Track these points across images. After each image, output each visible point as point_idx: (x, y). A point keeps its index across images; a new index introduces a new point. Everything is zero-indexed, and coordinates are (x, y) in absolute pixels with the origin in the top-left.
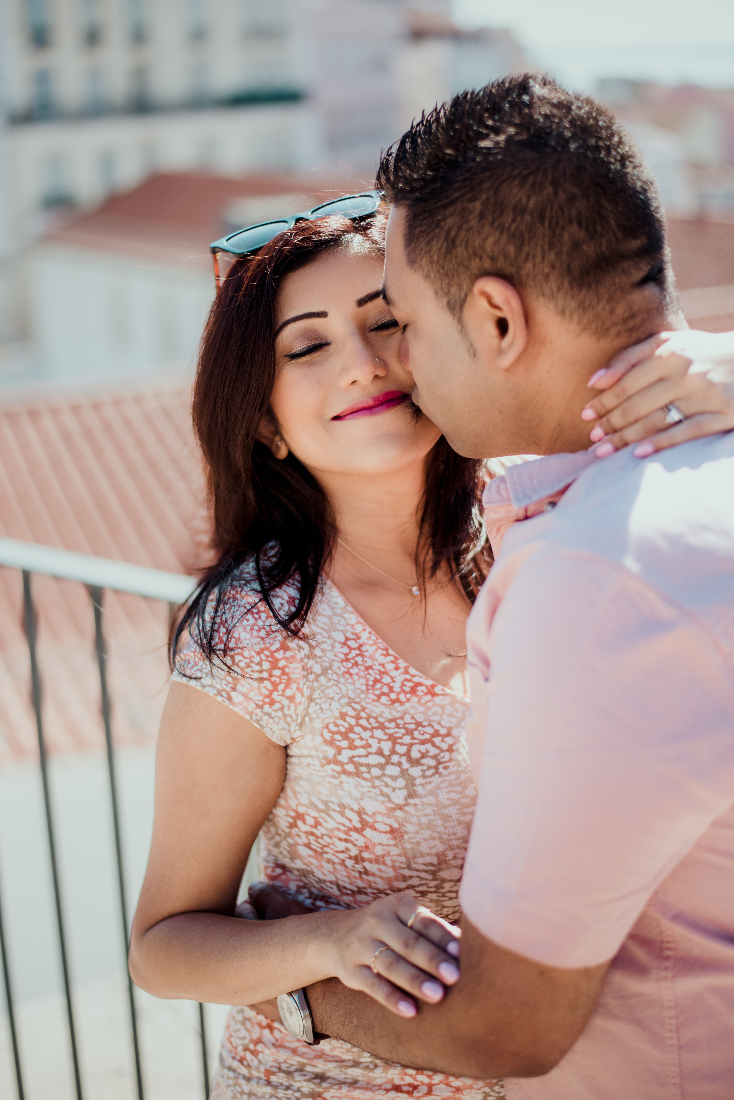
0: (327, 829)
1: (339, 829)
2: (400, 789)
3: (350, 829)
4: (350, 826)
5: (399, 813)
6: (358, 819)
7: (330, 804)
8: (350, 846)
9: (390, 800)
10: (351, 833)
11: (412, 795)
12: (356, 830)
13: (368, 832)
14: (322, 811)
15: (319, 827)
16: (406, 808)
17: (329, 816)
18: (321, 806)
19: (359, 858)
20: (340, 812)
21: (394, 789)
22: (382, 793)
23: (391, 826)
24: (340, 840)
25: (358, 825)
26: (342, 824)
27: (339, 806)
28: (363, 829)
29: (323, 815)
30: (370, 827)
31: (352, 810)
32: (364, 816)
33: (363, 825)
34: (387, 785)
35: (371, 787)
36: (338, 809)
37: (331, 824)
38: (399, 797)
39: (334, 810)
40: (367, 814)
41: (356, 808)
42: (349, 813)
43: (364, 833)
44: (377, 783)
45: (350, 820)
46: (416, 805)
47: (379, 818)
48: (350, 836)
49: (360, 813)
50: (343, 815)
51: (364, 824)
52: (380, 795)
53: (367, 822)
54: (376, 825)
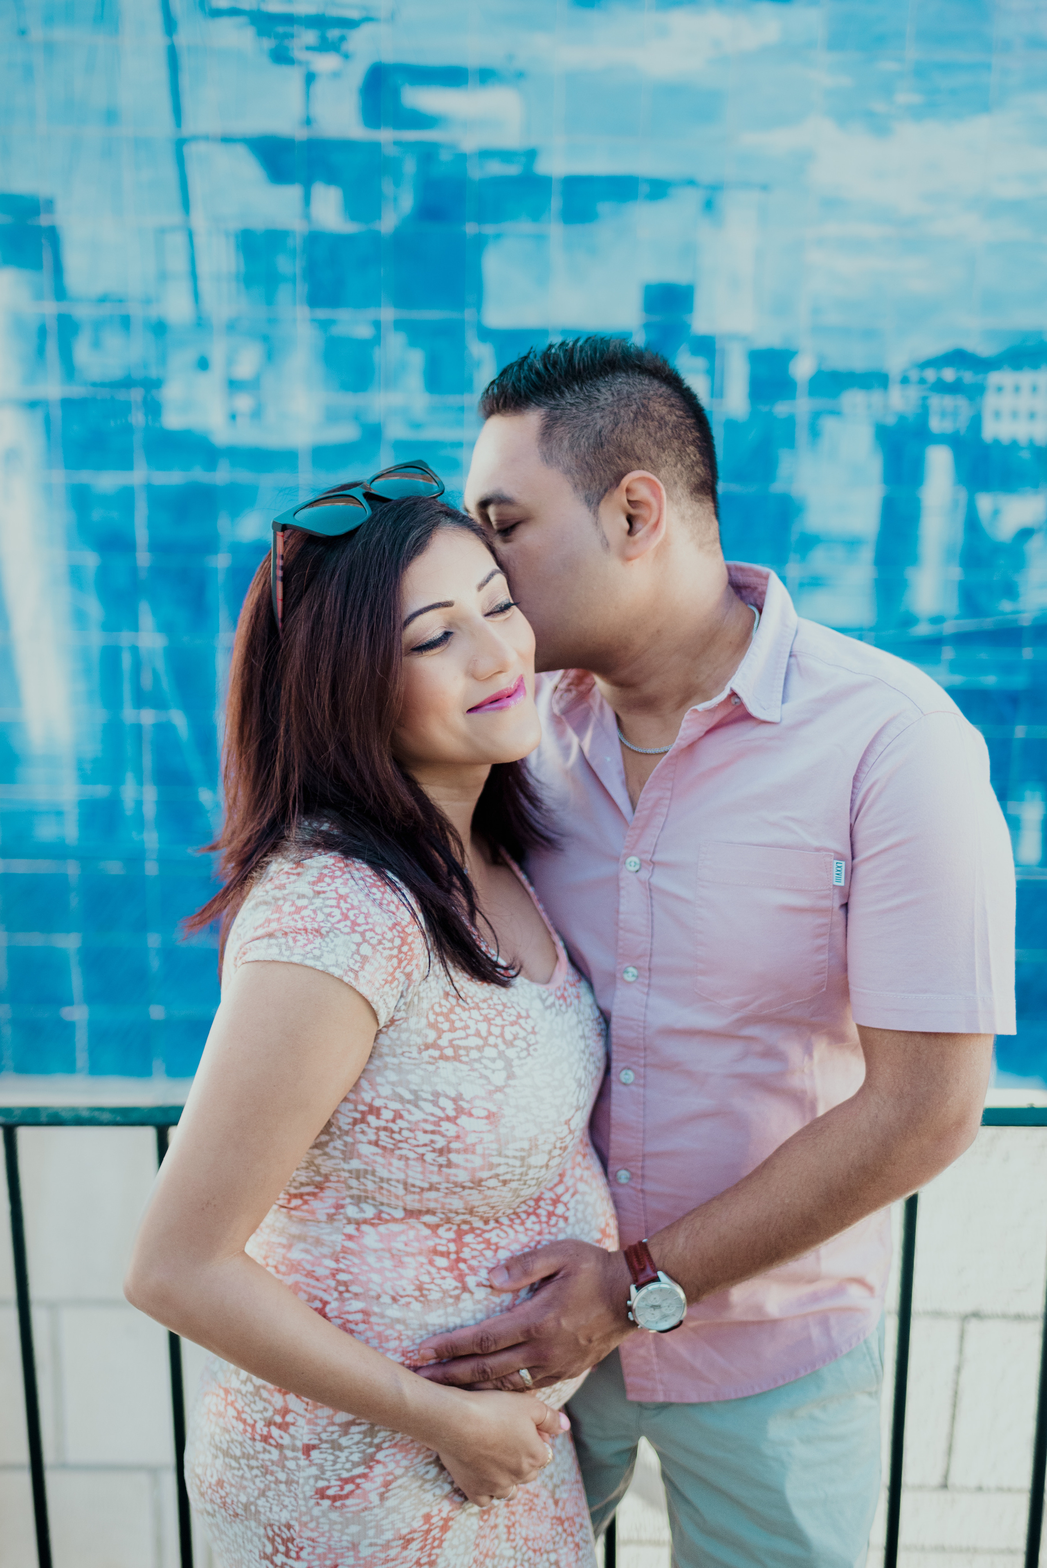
0: (409, 1122)
1: (425, 1121)
2: (499, 1070)
3: (441, 1119)
4: (442, 1115)
5: (498, 1096)
6: (454, 1106)
7: (420, 1093)
8: (436, 1137)
9: (490, 1083)
10: (442, 1123)
11: (511, 1076)
12: (448, 1119)
13: (463, 1120)
14: (409, 1102)
15: (399, 1121)
16: (507, 1090)
17: (417, 1106)
18: (408, 1096)
19: (445, 1150)
20: (432, 1101)
21: (494, 1071)
22: (482, 1076)
23: (489, 1111)
24: (425, 1132)
25: (452, 1113)
26: (432, 1115)
27: (432, 1095)
28: (456, 1118)
29: (408, 1106)
30: (465, 1114)
31: (447, 1097)
32: (461, 1103)
33: (457, 1113)
34: (486, 1067)
35: (469, 1070)
36: (431, 1098)
37: (418, 1115)
38: (499, 1079)
39: (425, 1100)
40: (463, 1100)
41: (453, 1094)
42: (443, 1102)
43: (458, 1121)
44: (477, 1065)
45: (443, 1109)
46: (515, 1086)
47: (477, 1103)
48: (440, 1126)
49: (455, 1100)
50: (435, 1103)
51: (460, 1111)
52: (480, 1078)
53: (462, 1108)
54: (474, 1111)
